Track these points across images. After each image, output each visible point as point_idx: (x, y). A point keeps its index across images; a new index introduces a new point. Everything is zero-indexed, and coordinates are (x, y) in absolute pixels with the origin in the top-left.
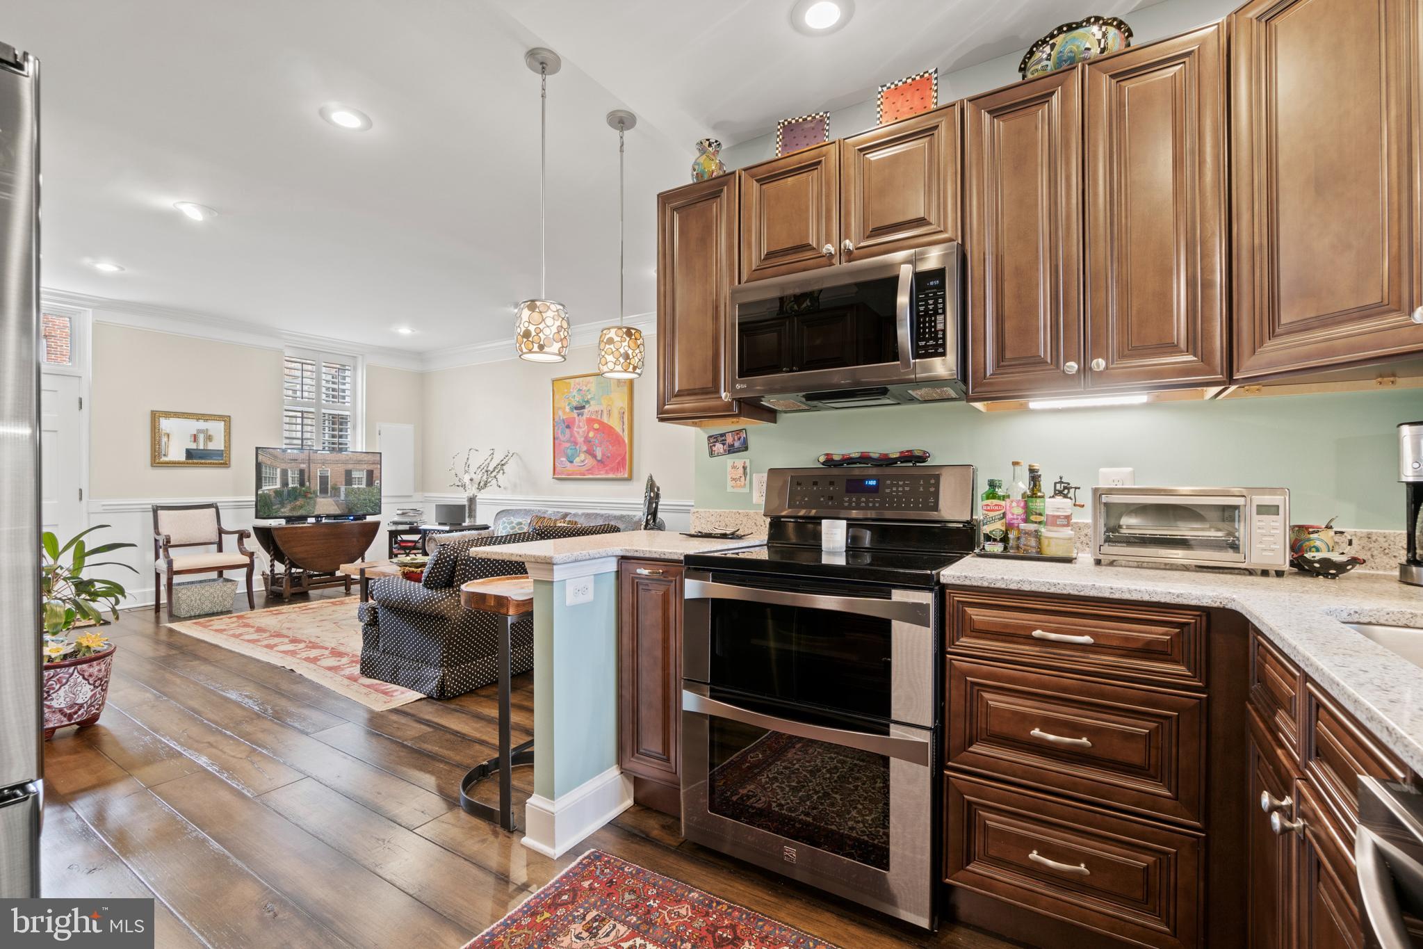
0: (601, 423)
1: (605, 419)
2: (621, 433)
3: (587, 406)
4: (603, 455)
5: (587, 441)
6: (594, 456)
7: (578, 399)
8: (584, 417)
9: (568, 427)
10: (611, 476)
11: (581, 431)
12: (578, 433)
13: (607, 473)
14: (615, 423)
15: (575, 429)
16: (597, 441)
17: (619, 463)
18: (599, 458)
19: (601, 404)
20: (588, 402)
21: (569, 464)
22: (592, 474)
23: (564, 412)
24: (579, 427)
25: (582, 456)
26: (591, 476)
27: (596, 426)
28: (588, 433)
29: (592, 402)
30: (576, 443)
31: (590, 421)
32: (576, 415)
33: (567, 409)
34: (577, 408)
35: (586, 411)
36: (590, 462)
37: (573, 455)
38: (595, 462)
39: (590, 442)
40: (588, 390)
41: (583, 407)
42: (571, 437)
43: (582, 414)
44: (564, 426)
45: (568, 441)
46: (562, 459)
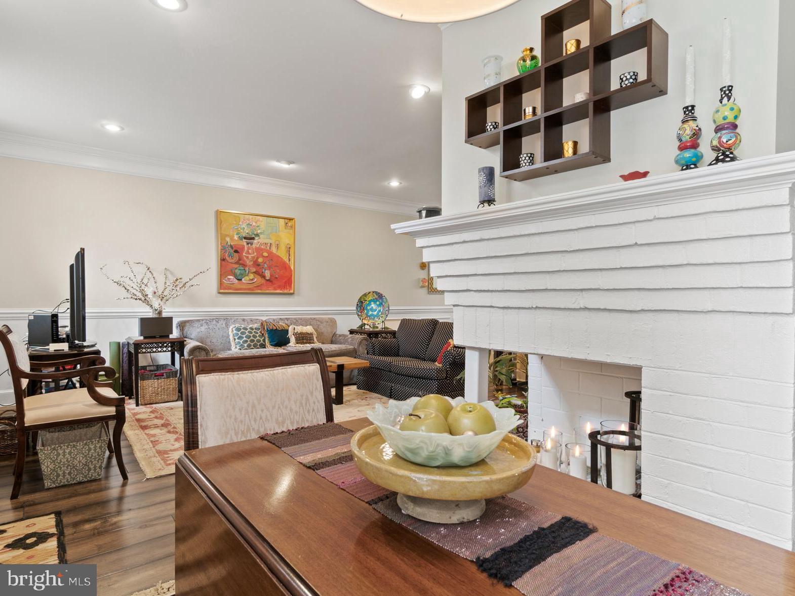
0: (270, 253)
1: (274, 250)
2: (288, 262)
3: (256, 238)
4: (271, 275)
5: (256, 264)
6: (264, 277)
7: (247, 231)
8: (254, 246)
9: (236, 251)
10: (278, 291)
11: (250, 256)
12: (247, 257)
13: (275, 289)
14: (282, 254)
15: (244, 254)
16: (266, 266)
17: (285, 283)
18: (268, 278)
19: (270, 238)
20: (257, 235)
21: (237, 281)
22: (261, 290)
23: (232, 239)
24: (248, 253)
25: (252, 276)
26: (259, 291)
27: (265, 254)
28: (258, 258)
29: (261, 236)
30: (244, 265)
31: (259, 250)
32: (245, 244)
33: (236, 237)
34: (245, 238)
35: (255, 241)
36: (258, 280)
37: (241, 274)
38: (263, 281)
39: (259, 265)
40: (258, 226)
41: (253, 239)
42: (240, 260)
43: (252, 244)
44: (232, 251)
45: (237, 263)
46: (229, 277)
